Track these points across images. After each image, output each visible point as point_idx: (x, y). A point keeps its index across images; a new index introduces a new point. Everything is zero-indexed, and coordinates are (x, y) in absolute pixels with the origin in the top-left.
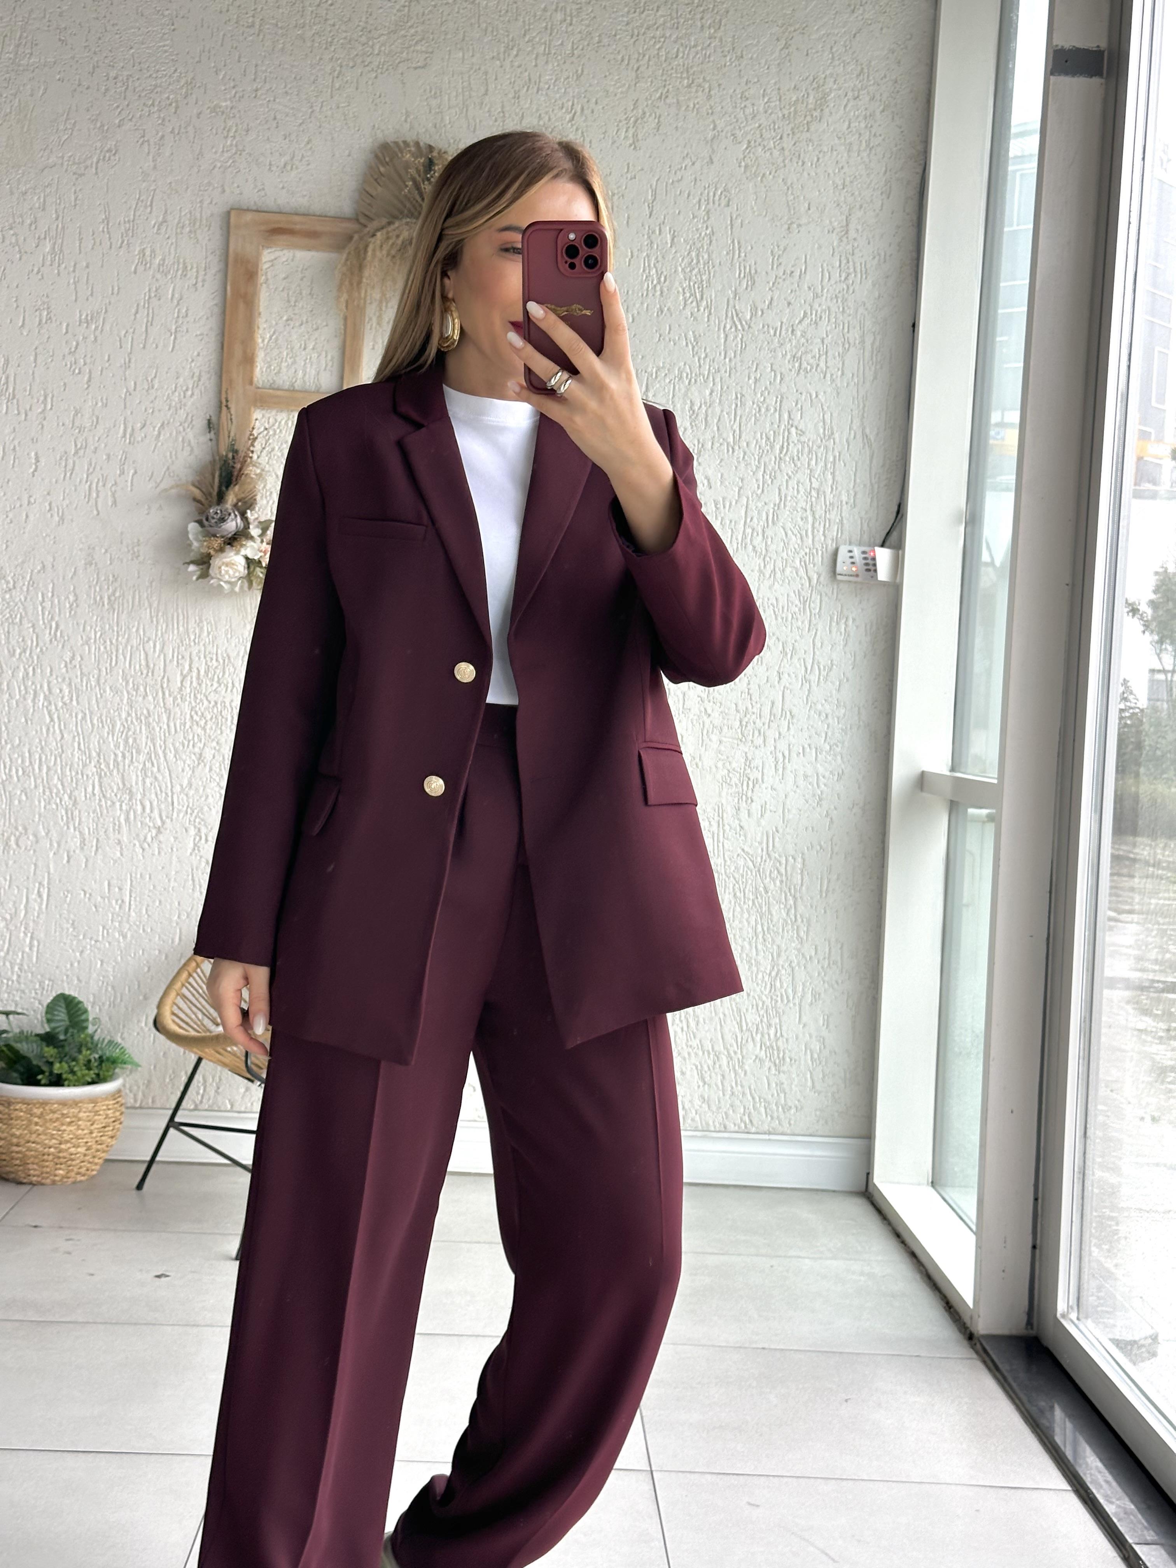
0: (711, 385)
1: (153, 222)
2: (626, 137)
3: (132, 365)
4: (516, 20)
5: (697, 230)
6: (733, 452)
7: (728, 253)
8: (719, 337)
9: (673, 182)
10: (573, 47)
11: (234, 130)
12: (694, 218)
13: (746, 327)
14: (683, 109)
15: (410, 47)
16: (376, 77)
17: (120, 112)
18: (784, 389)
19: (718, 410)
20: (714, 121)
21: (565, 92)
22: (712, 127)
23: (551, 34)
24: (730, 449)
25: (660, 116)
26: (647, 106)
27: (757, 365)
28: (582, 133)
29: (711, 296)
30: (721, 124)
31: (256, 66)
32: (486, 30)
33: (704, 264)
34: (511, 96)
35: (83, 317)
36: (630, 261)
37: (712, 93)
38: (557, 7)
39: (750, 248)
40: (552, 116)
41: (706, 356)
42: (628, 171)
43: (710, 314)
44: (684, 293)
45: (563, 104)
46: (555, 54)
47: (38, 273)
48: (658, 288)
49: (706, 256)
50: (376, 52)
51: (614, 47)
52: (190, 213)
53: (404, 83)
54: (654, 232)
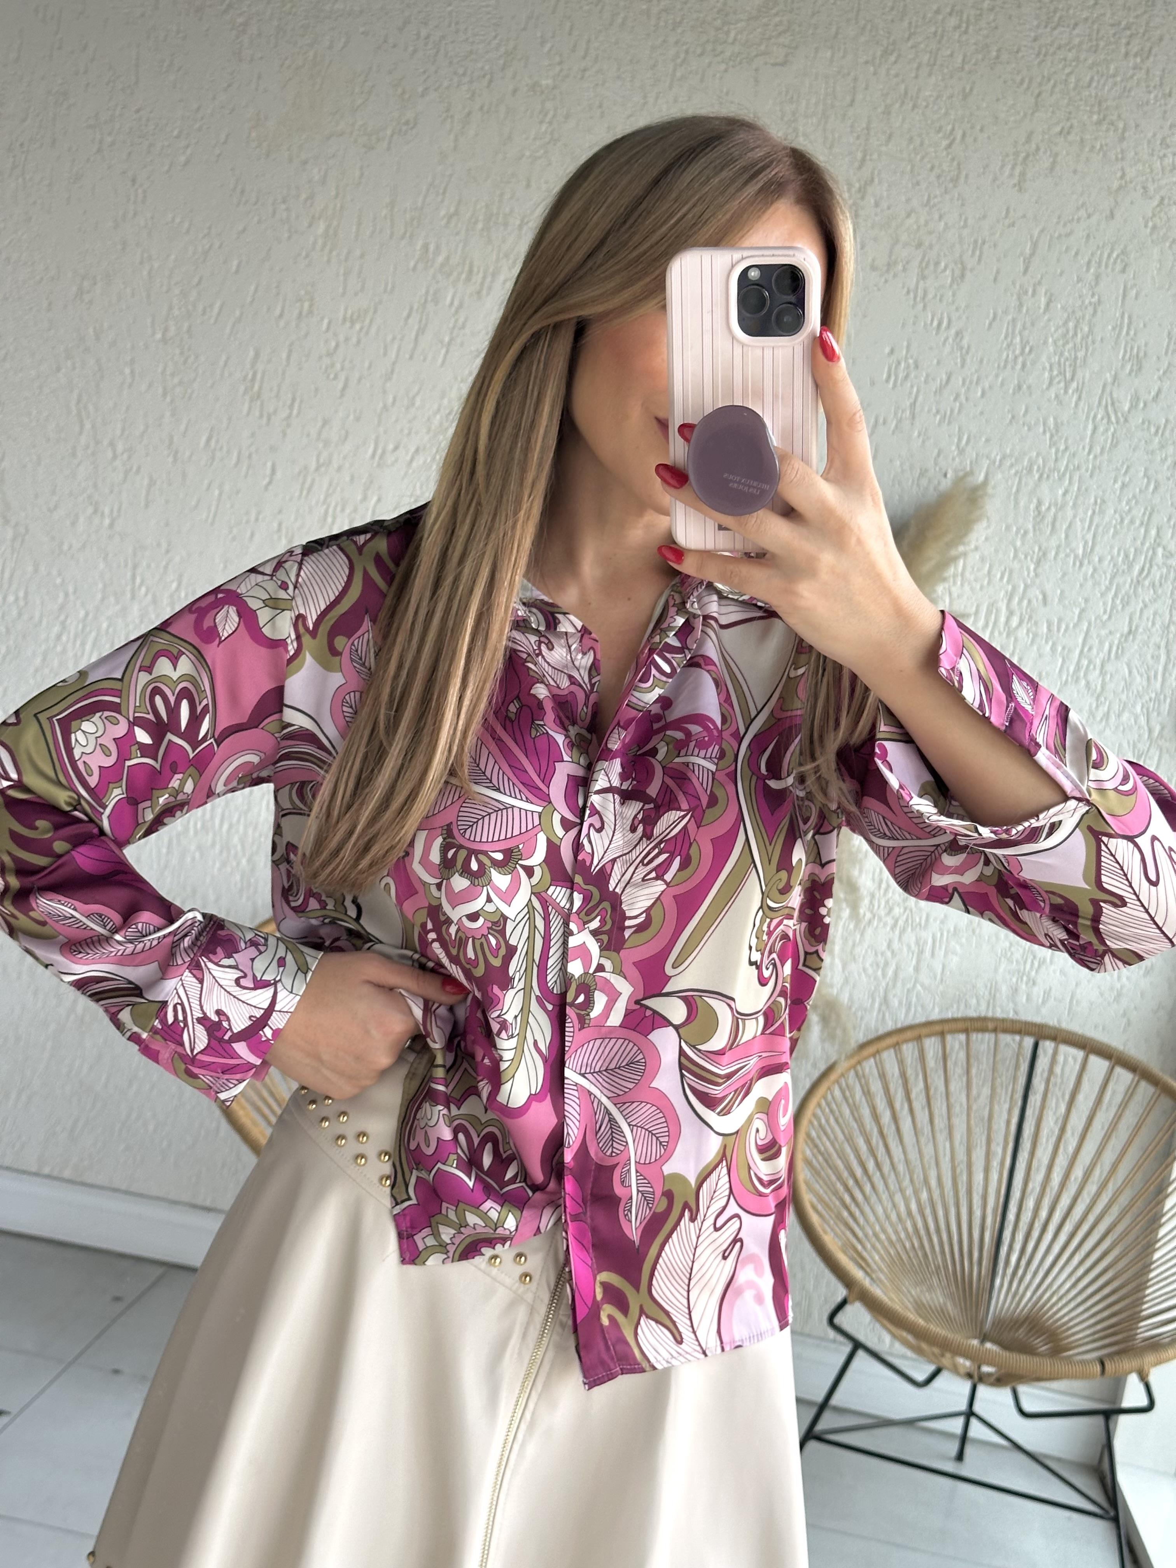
0: (1067, 482)
1: (443, 213)
2: (1011, 175)
3: (395, 376)
4: (902, 20)
5: (1080, 297)
6: (1081, 565)
7: (1114, 329)
8: (1085, 428)
9: (1060, 236)
10: (963, 60)
11: (551, 113)
12: (1078, 282)
13: (1122, 420)
14: (1087, 149)
15: (770, 38)
16: (726, 71)
17: (425, 81)
18: (1157, 500)
19: (1070, 513)
20: (1123, 169)
21: (947, 114)
22: (1119, 174)
23: (939, 42)
24: (1078, 564)
25: (1057, 155)
26: (1042, 141)
27: (1128, 467)
28: (959, 164)
29: (1084, 378)
30: (1131, 173)
31: (589, 41)
32: (864, 28)
33: (1083, 338)
34: (880, 110)
35: (348, 315)
36: (990, 324)
37: (1127, 134)
38: (952, 10)
39: (1141, 325)
40: (927, 142)
41: (1066, 449)
42: (1006, 217)
43: (1079, 398)
44: (1051, 370)
45: (941, 128)
46: (942, 65)
47: (307, 256)
48: (1020, 360)
49: (1086, 329)
50: (730, 40)
51: (1014, 65)
52: (487, 206)
53: (756, 81)
54: (1026, 292)
